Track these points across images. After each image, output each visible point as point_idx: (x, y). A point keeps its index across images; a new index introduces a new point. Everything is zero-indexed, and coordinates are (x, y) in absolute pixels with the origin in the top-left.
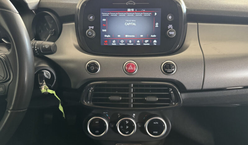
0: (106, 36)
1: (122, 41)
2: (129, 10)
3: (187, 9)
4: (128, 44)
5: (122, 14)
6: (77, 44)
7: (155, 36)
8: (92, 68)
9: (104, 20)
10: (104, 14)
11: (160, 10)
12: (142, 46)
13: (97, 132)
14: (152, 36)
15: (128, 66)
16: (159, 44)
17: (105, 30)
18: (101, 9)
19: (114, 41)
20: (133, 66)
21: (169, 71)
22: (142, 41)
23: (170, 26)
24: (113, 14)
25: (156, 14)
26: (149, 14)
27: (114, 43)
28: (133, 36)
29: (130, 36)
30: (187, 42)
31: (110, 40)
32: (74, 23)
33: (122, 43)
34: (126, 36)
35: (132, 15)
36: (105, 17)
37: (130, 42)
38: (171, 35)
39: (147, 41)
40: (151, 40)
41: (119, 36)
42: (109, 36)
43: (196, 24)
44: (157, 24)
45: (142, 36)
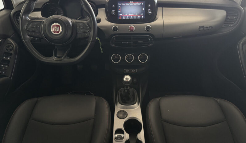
0: (120, 14)
1: (128, 17)
2: (131, 2)
3: (157, 1)
4: (130, 18)
5: (127, 4)
6: (106, 18)
7: (142, 14)
8: (115, 29)
9: (119, 7)
10: (119, 4)
11: (145, 2)
12: (137, 19)
13: (116, 61)
14: (141, 14)
15: (131, 28)
16: (145, 18)
17: (120, 12)
18: (118, 2)
19: (124, 17)
20: (133, 28)
21: (148, 29)
22: (137, 17)
23: (149, 10)
24: (123, 4)
25: (143, 4)
26: (140, 4)
27: (124, 18)
28: (133, 14)
29: (131, 14)
30: (157, 17)
31: (122, 16)
32: (104, 9)
33: (128, 18)
34: (130, 14)
35: (132, 4)
36: (120, 6)
37: (131, 17)
38: (150, 14)
39: (139, 17)
40: (141, 16)
41: (126, 14)
42: (121, 14)
43: (162, 8)
44: (143, 8)
45: (137, 14)
